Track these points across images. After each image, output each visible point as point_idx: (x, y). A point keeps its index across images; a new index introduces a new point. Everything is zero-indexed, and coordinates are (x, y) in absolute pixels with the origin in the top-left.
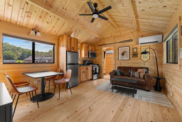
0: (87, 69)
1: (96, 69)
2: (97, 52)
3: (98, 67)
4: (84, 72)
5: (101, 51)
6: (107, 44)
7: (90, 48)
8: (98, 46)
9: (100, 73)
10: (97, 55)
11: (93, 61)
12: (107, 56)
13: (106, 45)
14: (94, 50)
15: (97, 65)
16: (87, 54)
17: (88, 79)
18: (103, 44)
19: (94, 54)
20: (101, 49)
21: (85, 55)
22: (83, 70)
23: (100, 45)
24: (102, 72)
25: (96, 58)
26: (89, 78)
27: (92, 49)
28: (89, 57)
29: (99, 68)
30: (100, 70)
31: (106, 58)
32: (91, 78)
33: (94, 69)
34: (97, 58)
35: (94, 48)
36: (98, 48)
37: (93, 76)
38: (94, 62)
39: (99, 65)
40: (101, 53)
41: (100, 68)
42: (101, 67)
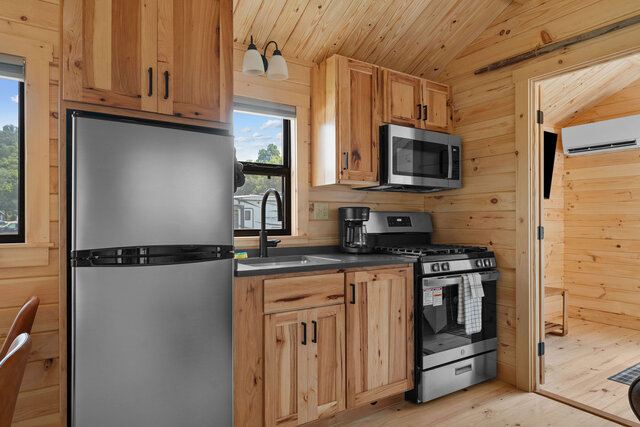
0: (349, 297)
1: (451, 293)
2: (472, 134)
3: (476, 279)
4: (309, 333)
5: (508, 119)
6: (580, 39)
7: (402, 99)
8: (482, 71)
9: (504, 335)
10: (469, 165)
11: (431, 217)
12: (577, 175)
13: (566, 45)
14: (439, 117)
15: (475, 253)
16: (365, 153)
17: (367, 398)
18: (538, 41)
19: (441, 151)
20: (512, 105)
21: (349, 158)
22: (303, 316)
23: (496, 67)
24: (519, 324)
25: (463, 185)
26: (372, 383)
27: (421, 111)
28: (383, 177)
29: (489, 287)
30: (503, 304)
31: (569, 186)
32: (404, 387)
33: (433, 298)
34: (476, 187)
35: (441, 98)
36: (476, 94)
37: (418, 362)
38: (441, 223)
39: (491, 255)
40: (511, 136)
41: (502, 288)
42: (507, 276)
